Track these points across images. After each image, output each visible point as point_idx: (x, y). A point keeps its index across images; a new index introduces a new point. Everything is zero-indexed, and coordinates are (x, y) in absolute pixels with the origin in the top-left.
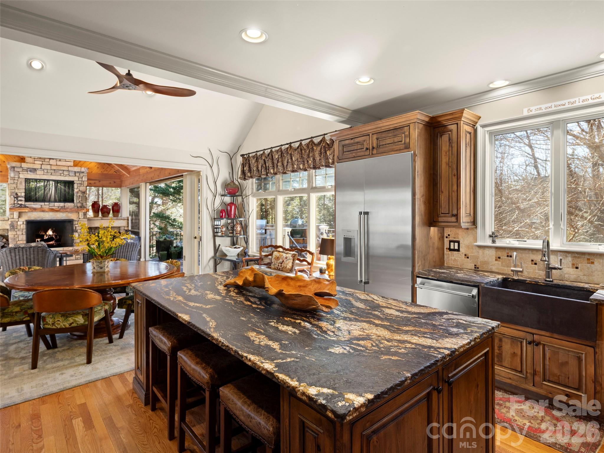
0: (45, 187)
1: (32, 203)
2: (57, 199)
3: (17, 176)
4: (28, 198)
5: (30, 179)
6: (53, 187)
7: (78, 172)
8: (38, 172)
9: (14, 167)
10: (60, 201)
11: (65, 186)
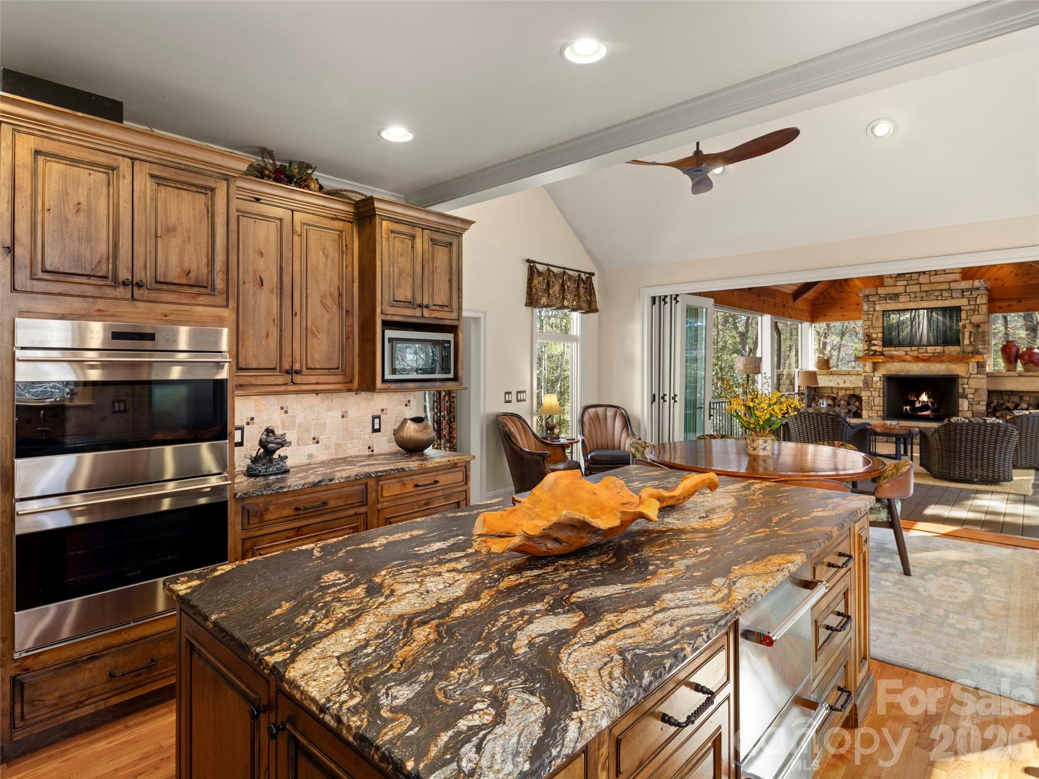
0: (912, 320)
1: (893, 349)
2: (932, 340)
3: (871, 309)
4: (888, 342)
5: (889, 311)
6: (926, 319)
7: (968, 290)
8: (902, 298)
9: (868, 296)
10: (936, 344)
11: (944, 316)
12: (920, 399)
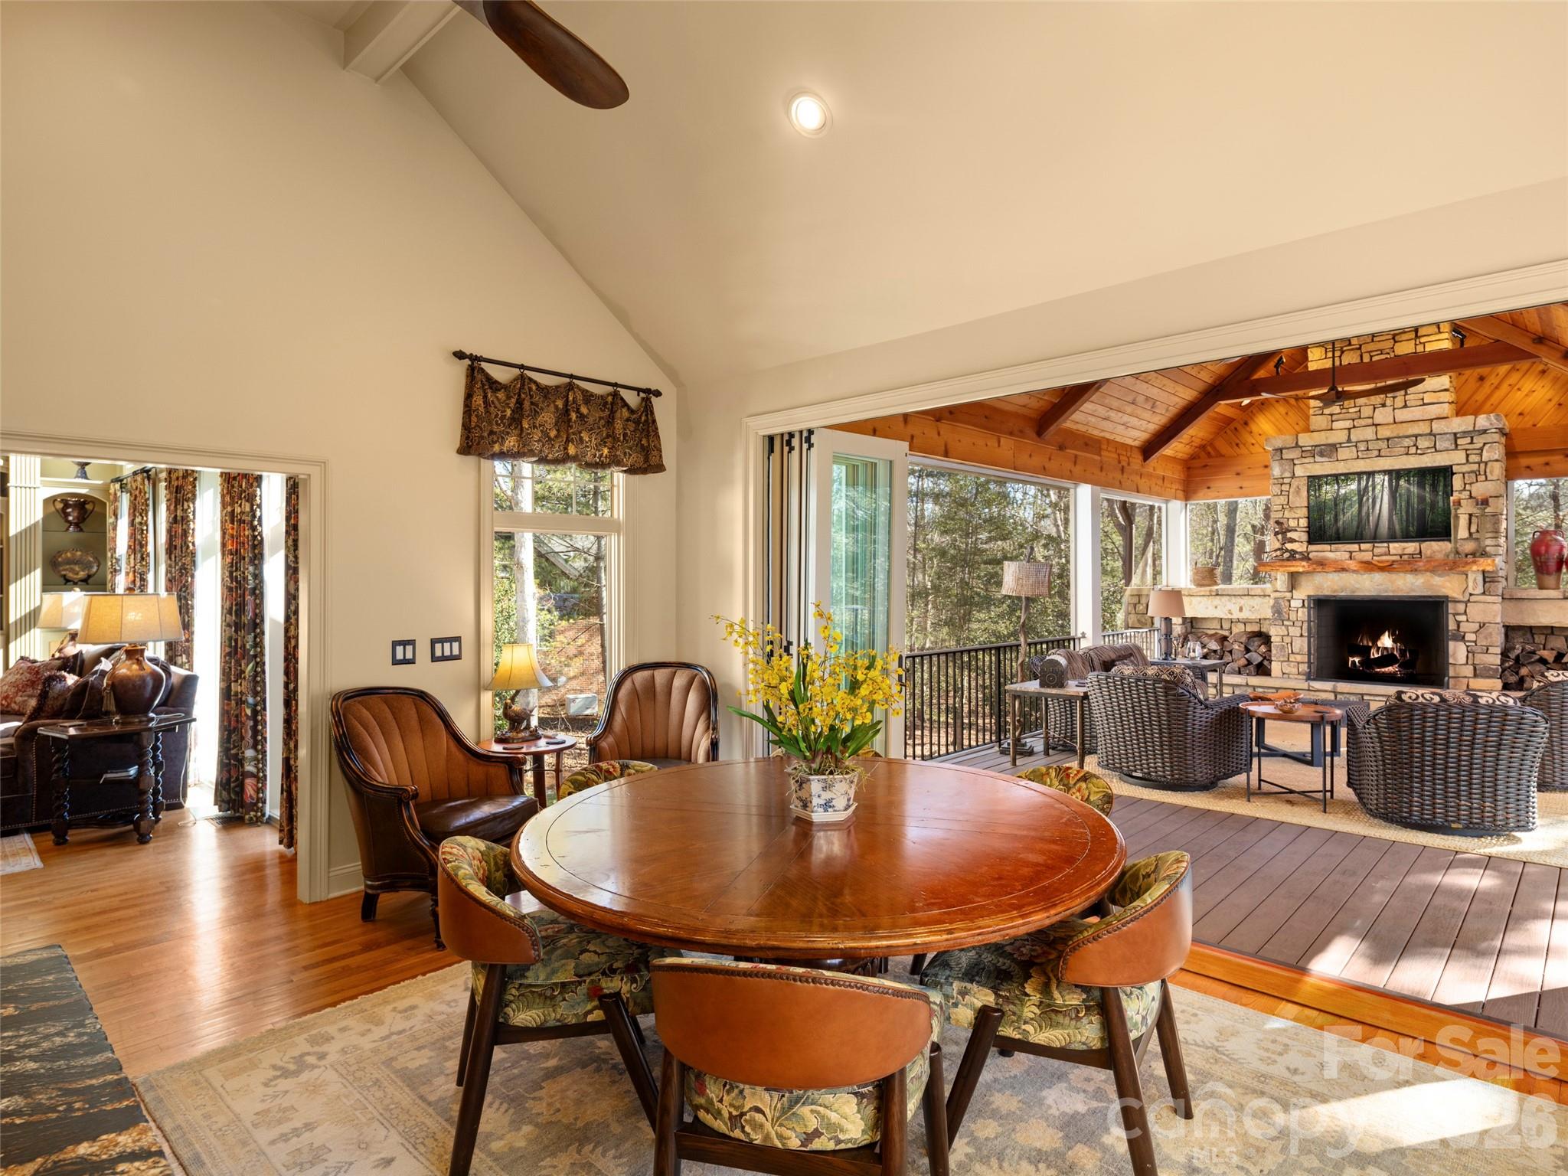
0: (1362, 493)
1: (1327, 547)
2: (1397, 527)
3: (1287, 474)
4: (1318, 534)
5: (1319, 477)
6: (1386, 491)
8: (1343, 453)
9: (1281, 450)
10: (1407, 537)
11: (1421, 485)
12: (1379, 644)
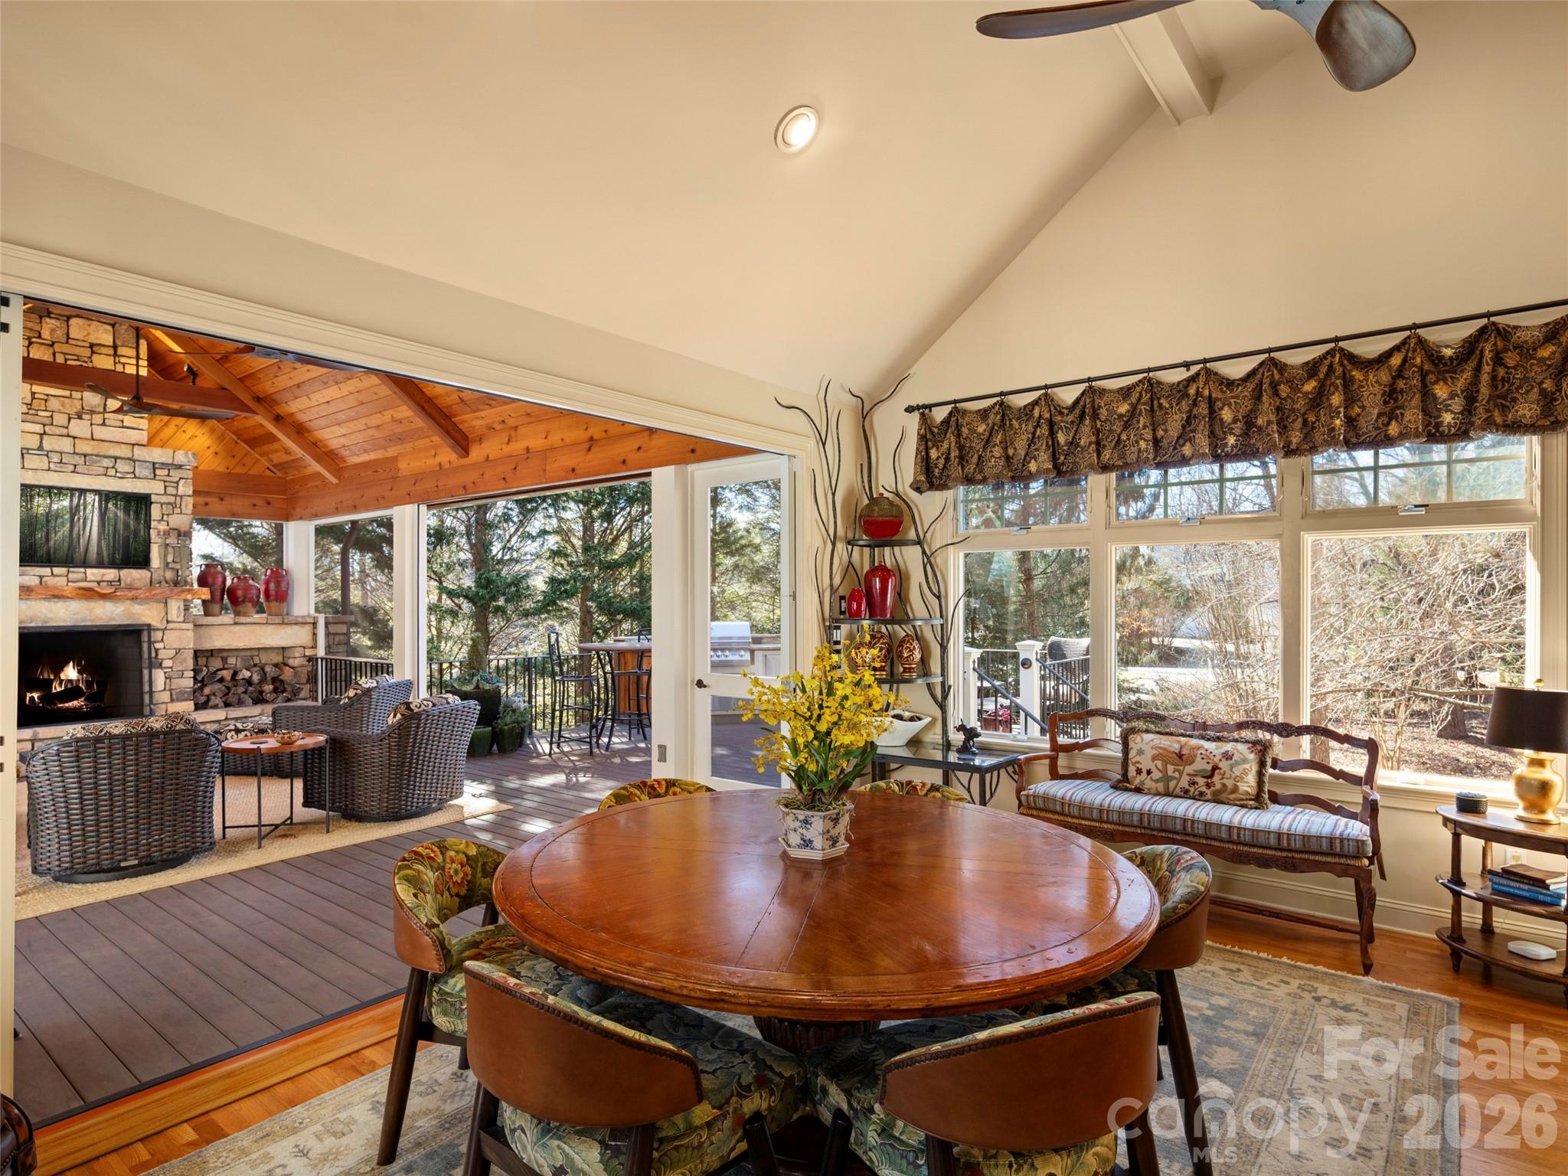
0: (74, 511)
2: (105, 553)
4: (32, 554)
6: (96, 512)
7: (164, 465)
11: (127, 511)
12: (63, 676)
